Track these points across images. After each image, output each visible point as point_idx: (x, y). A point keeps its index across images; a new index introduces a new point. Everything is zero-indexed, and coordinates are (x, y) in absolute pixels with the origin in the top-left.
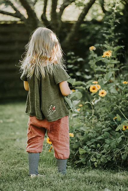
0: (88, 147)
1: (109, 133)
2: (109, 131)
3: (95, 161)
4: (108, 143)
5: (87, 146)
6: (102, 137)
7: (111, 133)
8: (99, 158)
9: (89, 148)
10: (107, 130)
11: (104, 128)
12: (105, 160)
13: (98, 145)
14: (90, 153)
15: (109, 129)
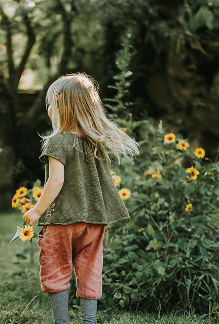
0: (106, 276)
1: (136, 253)
2: (135, 251)
3: (120, 297)
4: (140, 270)
5: (106, 274)
6: (126, 259)
7: (139, 254)
8: (128, 294)
9: (108, 277)
10: (132, 249)
11: (126, 246)
12: (138, 296)
13: (123, 273)
14: (112, 286)
15: (135, 246)
